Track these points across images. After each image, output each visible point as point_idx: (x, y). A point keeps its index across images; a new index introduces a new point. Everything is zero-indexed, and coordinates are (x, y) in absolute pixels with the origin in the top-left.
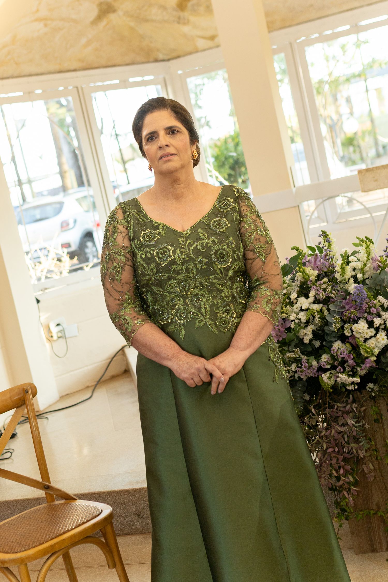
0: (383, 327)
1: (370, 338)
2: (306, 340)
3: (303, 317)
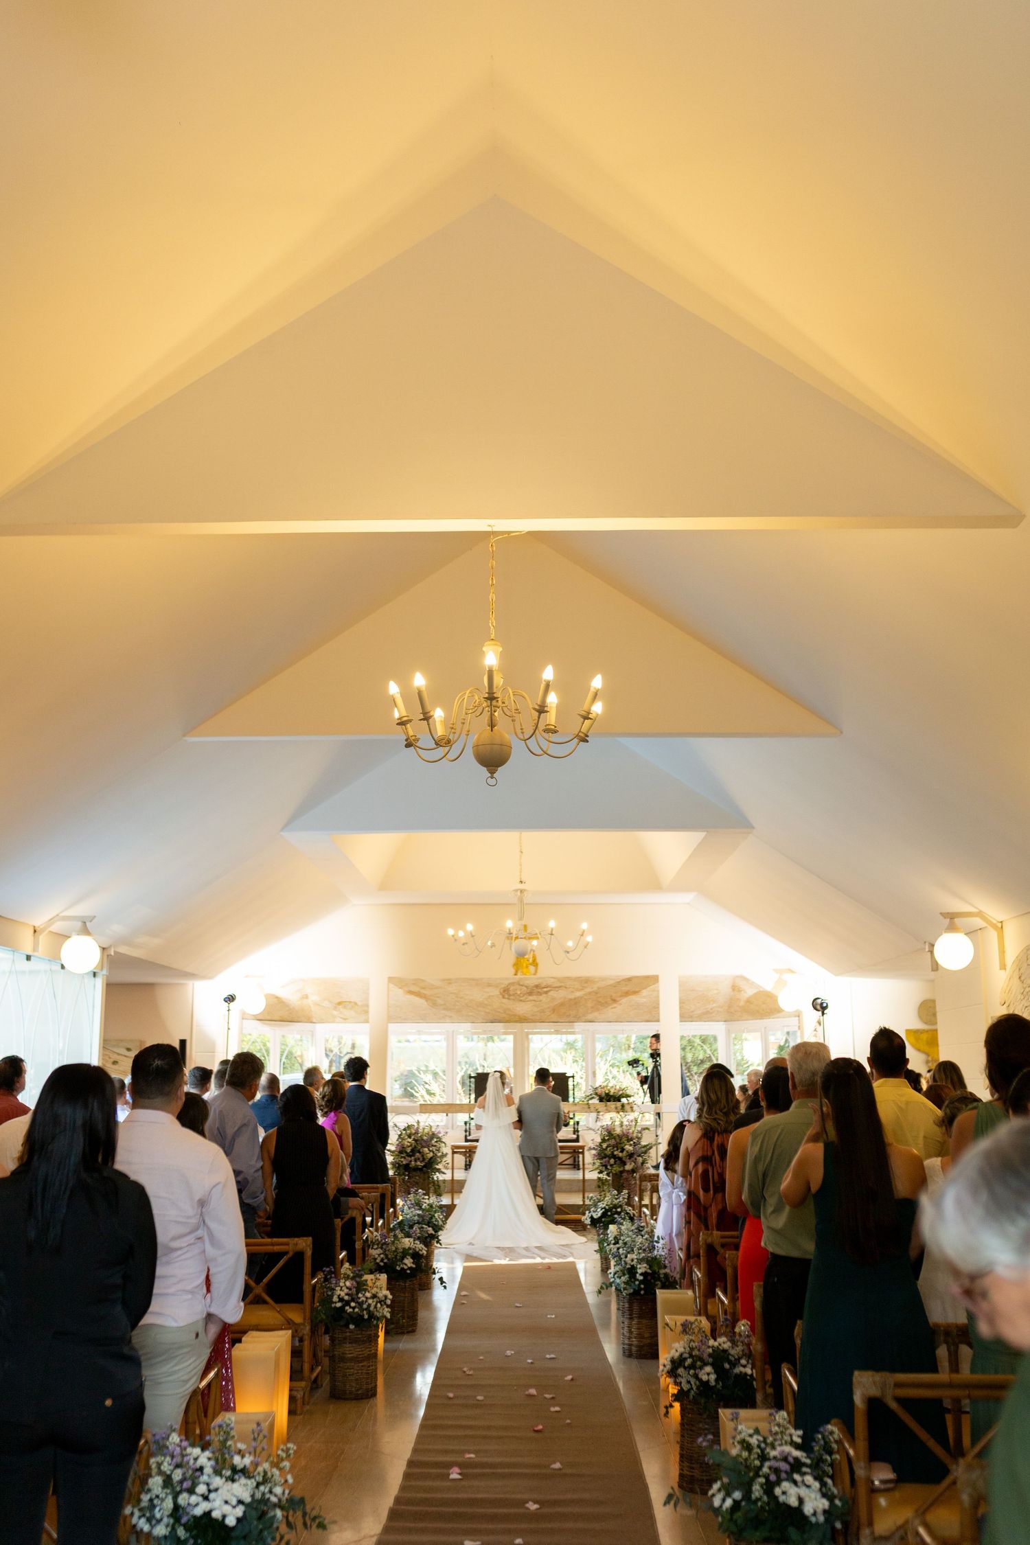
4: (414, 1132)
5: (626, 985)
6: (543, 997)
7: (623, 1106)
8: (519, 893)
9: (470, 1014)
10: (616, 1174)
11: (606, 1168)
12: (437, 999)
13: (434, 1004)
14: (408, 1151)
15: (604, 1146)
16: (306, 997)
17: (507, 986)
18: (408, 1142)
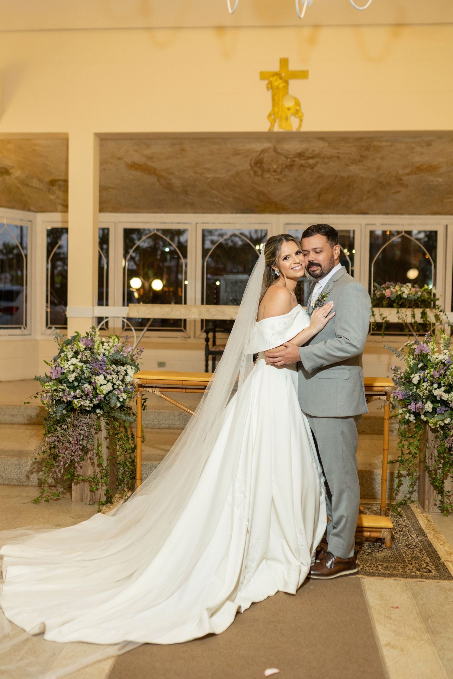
0: (111, 381)
1: (104, 385)
2: (71, 381)
3: (72, 368)
12: (171, 177)
13: (170, 185)
17: (260, 155)
18: (72, 364)
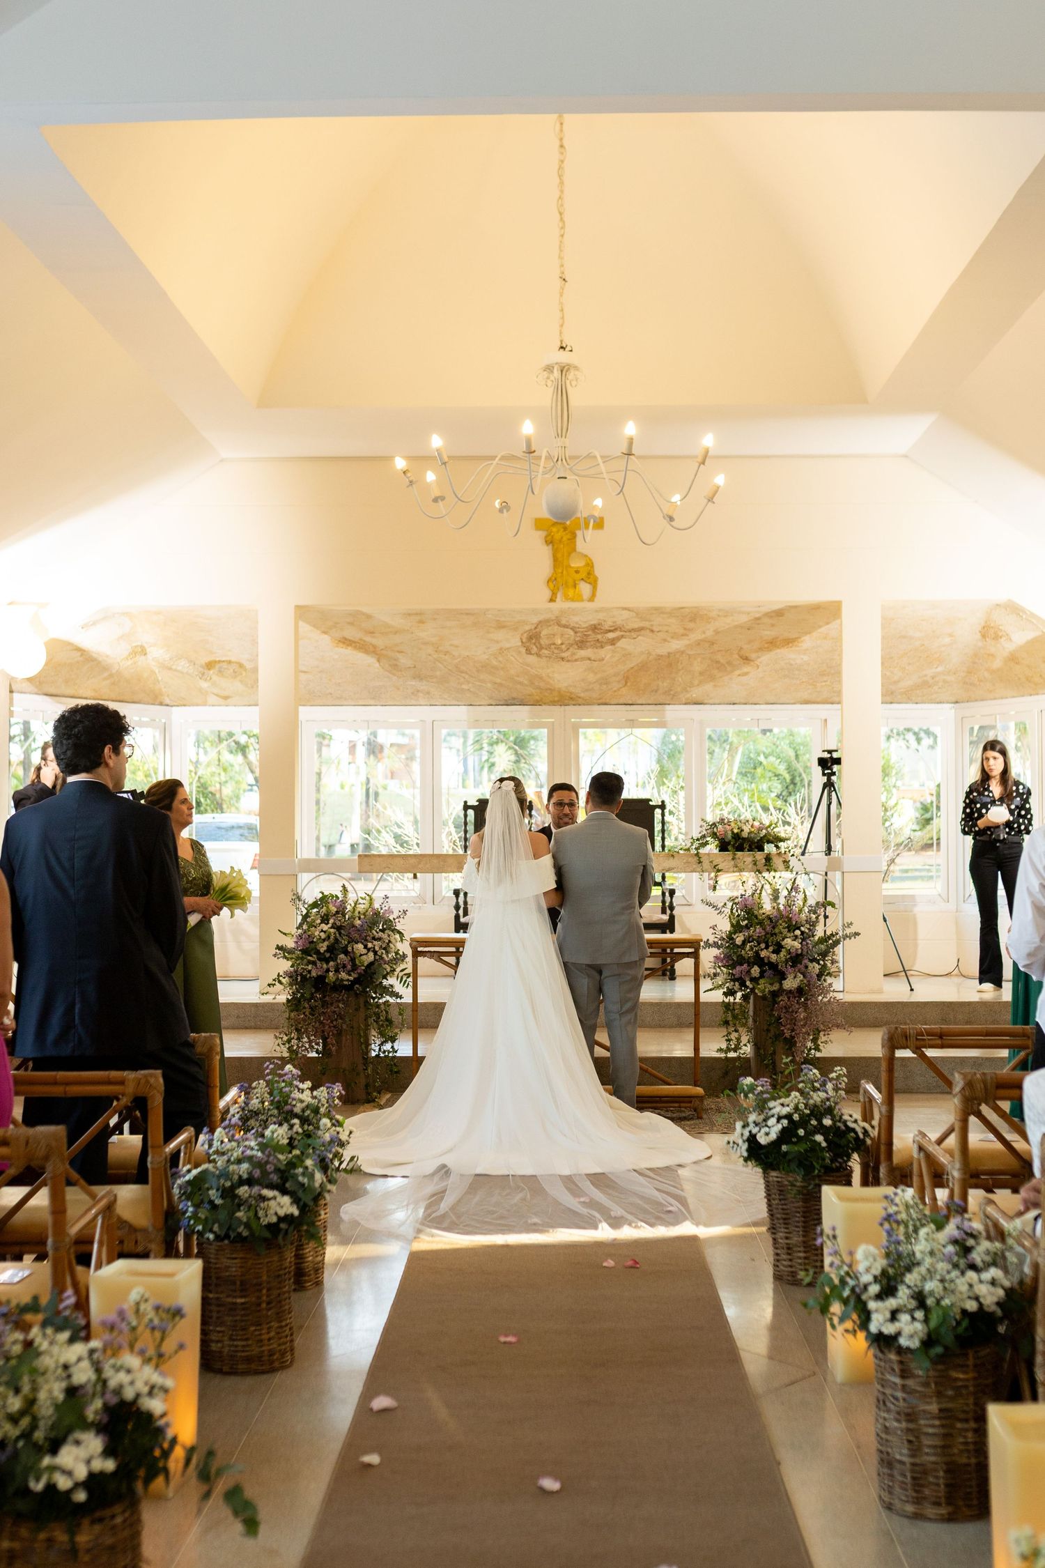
1: (364, 954)
3: (323, 935)
4: (334, 909)
5: (773, 625)
6: (606, 652)
7: (768, 859)
8: (556, 373)
9: (465, 687)
10: (764, 998)
11: (743, 984)
12: (399, 656)
13: (395, 667)
14: (322, 950)
15: (739, 939)
16: (143, 652)
17: (536, 628)
18: (322, 931)
